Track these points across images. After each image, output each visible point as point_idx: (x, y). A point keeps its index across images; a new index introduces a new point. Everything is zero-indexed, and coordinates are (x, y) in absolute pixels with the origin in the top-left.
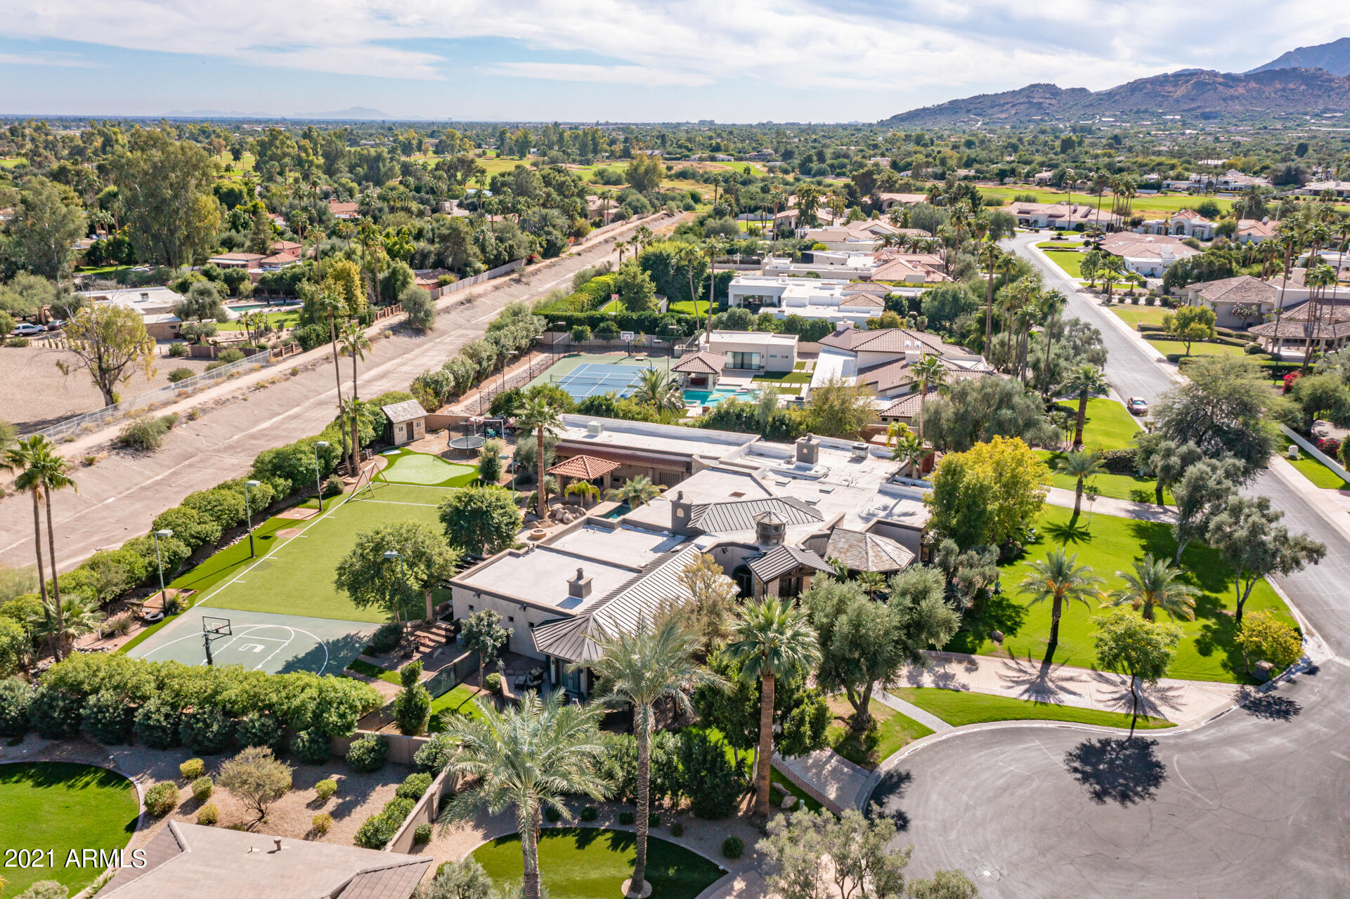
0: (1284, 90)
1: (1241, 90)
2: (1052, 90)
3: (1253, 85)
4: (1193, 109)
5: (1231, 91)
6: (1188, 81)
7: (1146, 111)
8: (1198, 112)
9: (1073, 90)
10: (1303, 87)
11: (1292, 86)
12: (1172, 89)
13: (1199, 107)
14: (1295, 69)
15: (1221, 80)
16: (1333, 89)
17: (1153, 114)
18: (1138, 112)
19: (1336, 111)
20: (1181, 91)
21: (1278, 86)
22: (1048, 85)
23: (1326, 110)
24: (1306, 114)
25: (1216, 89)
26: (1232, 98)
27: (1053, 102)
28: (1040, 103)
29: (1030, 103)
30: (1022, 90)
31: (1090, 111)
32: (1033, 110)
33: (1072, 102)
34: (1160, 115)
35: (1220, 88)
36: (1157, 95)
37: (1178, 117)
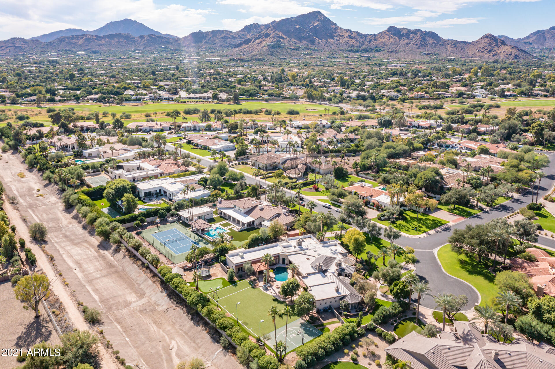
0: (119, 42)
1: (103, 42)
2: (22, 40)
3: (107, 39)
4: (88, 49)
5: (100, 42)
6: (82, 38)
7: (69, 50)
8: (90, 51)
10: (125, 41)
11: (121, 40)
13: (90, 49)
14: (120, 34)
15: (95, 38)
16: (135, 42)
17: (72, 51)
18: (66, 51)
19: (139, 50)
20: (80, 42)
21: (116, 40)
22: (20, 38)
23: (136, 50)
24: (130, 51)
25: (94, 41)
26: (101, 45)
27: (25, 46)
28: (20, 47)
29: (14, 46)
30: (8, 40)
31: (44, 50)
32: (18, 50)
33: (34, 46)
34: (76, 52)
35: (96, 41)
36: (71, 43)
37: (83, 53)
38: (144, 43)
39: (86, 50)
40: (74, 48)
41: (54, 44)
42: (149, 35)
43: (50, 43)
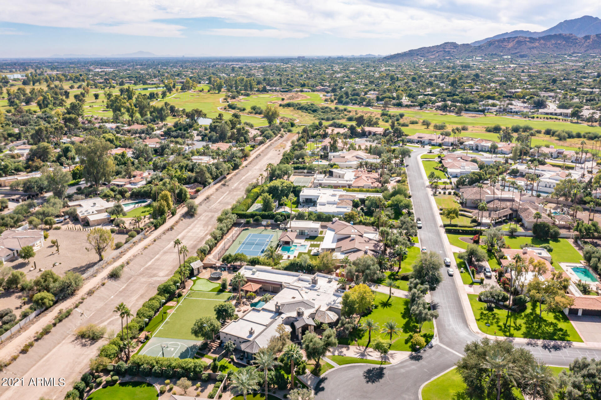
0: (556, 44)
1: (537, 44)
2: (454, 45)
3: (542, 42)
4: (516, 53)
5: (533, 45)
6: (513, 41)
7: (496, 54)
8: (517, 55)
9: (464, 45)
10: (564, 42)
11: (559, 42)
12: (507, 44)
13: (519, 52)
14: (560, 34)
15: (528, 40)
16: (577, 43)
17: (498, 56)
18: (492, 55)
19: (578, 53)
20: (510, 45)
21: (553, 42)
22: (452, 43)
23: (574, 53)
24: (565, 55)
25: (526, 44)
26: (533, 48)
27: (455, 50)
28: (449, 51)
29: (444, 51)
30: (441, 45)
31: (471, 54)
32: (446, 54)
33: (463, 50)
34: (501, 56)
35: (528, 43)
36: (500, 47)
37: (509, 57)
38: (587, 44)
39: (514, 54)
40: (502, 52)
41: (483, 48)
42: (597, 35)
43: (479, 46)
